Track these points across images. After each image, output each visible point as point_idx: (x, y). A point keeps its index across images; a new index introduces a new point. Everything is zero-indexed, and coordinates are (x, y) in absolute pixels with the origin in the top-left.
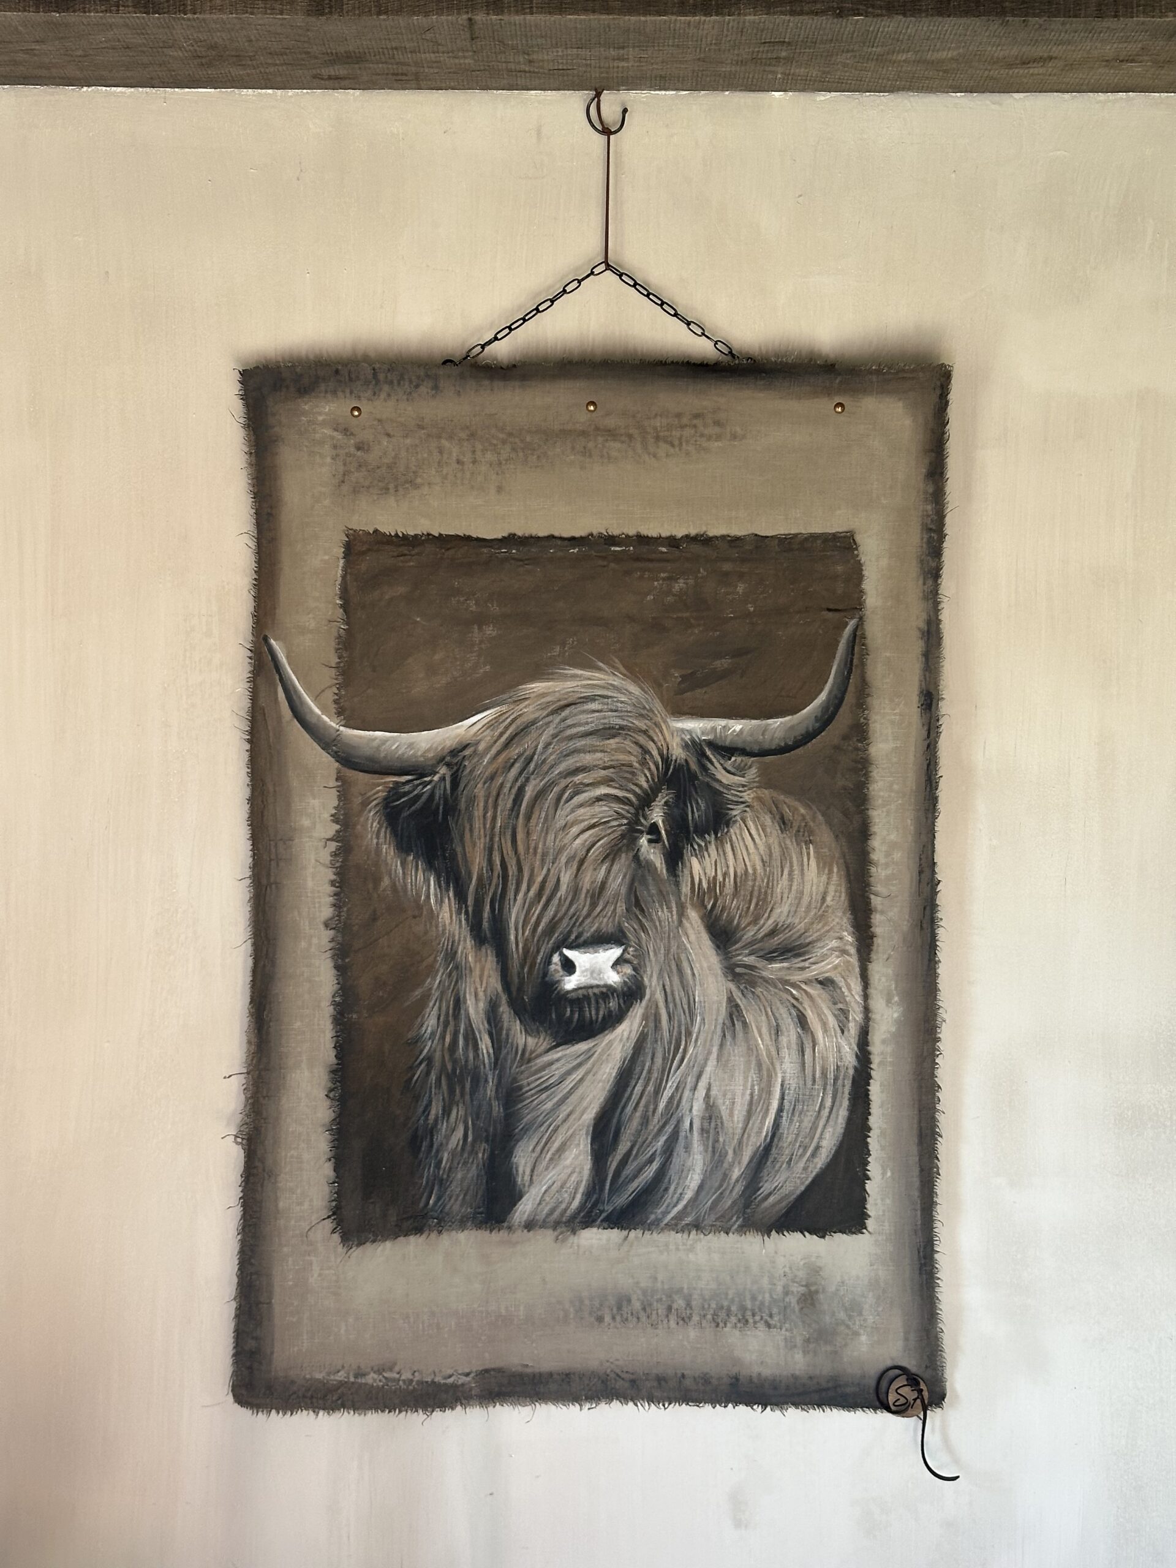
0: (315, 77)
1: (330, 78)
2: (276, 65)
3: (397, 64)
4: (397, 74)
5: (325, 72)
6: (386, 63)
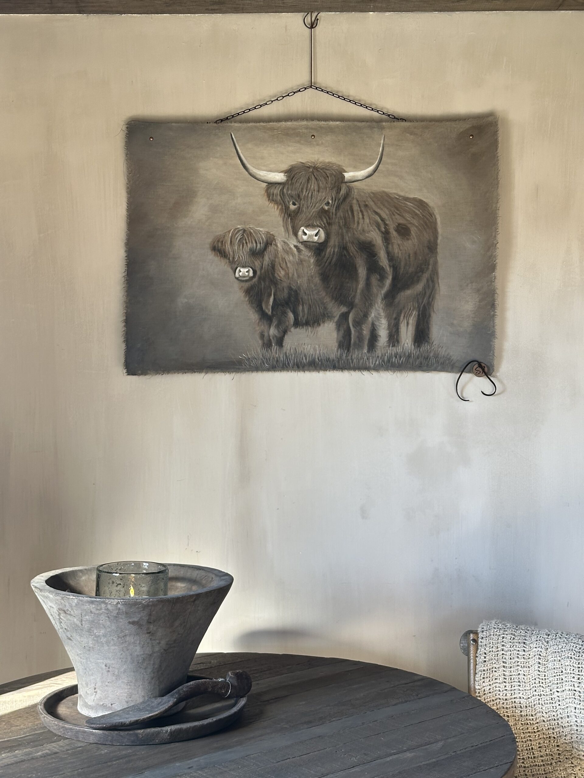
0: (207, 9)
1: (212, 10)
2: (193, 5)
3: (236, 4)
4: (236, 8)
5: (210, 8)
6: (232, 4)
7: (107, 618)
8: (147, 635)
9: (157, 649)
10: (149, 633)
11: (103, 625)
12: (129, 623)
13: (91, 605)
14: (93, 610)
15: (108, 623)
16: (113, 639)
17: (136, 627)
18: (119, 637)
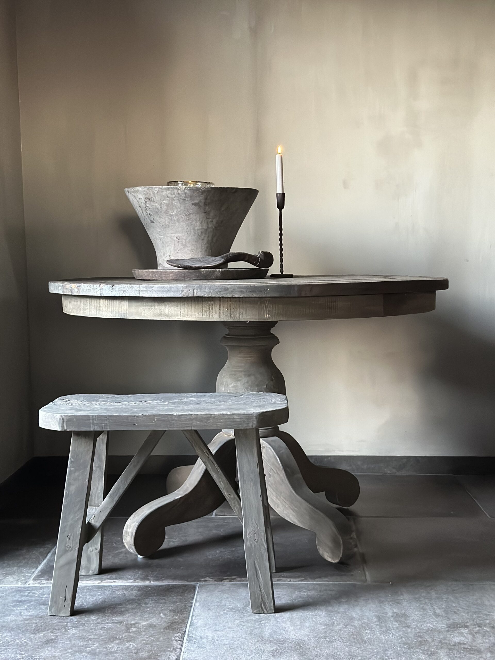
7: (178, 201)
8: (203, 214)
9: (210, 226)
10: (205, 213)
11: (176, 207)
12: (193, 204)
13: (167, 191)
14: (169, 196)
15: (179, 205)
16: (182, 217)
17: (197, 207)
18: (185, 215)
